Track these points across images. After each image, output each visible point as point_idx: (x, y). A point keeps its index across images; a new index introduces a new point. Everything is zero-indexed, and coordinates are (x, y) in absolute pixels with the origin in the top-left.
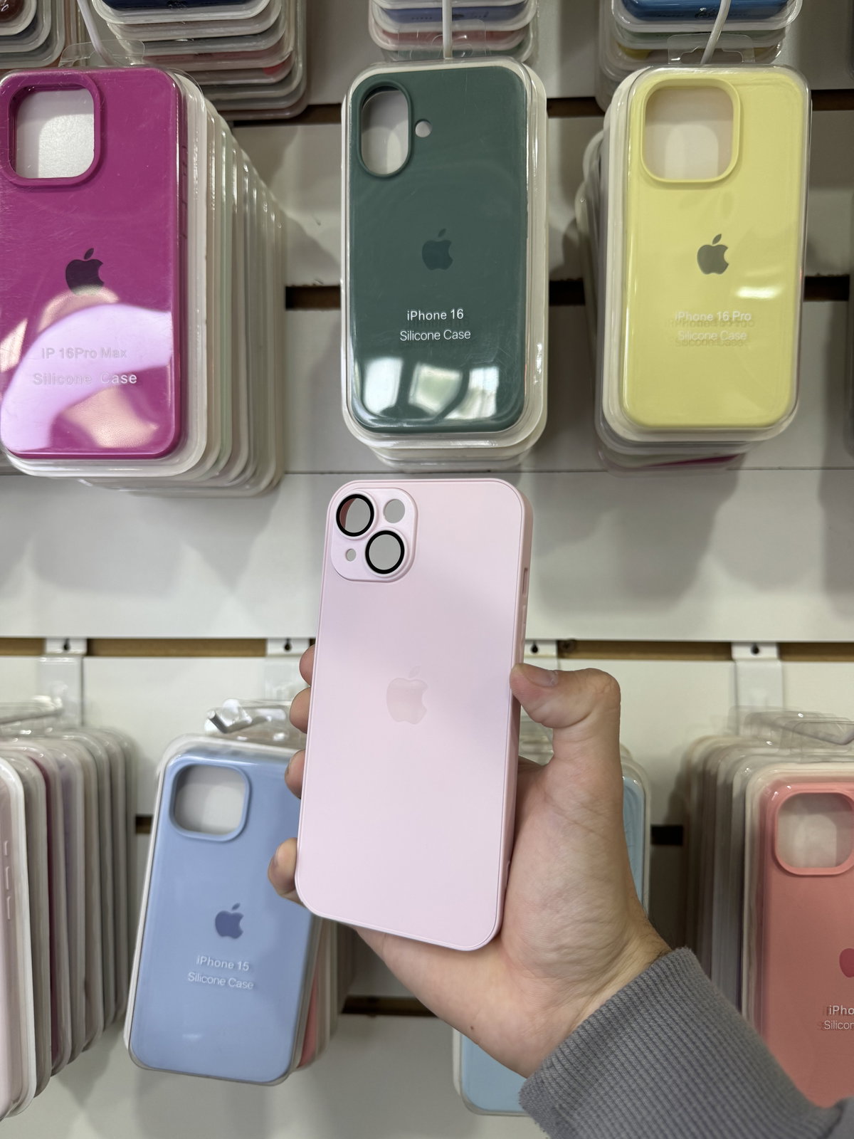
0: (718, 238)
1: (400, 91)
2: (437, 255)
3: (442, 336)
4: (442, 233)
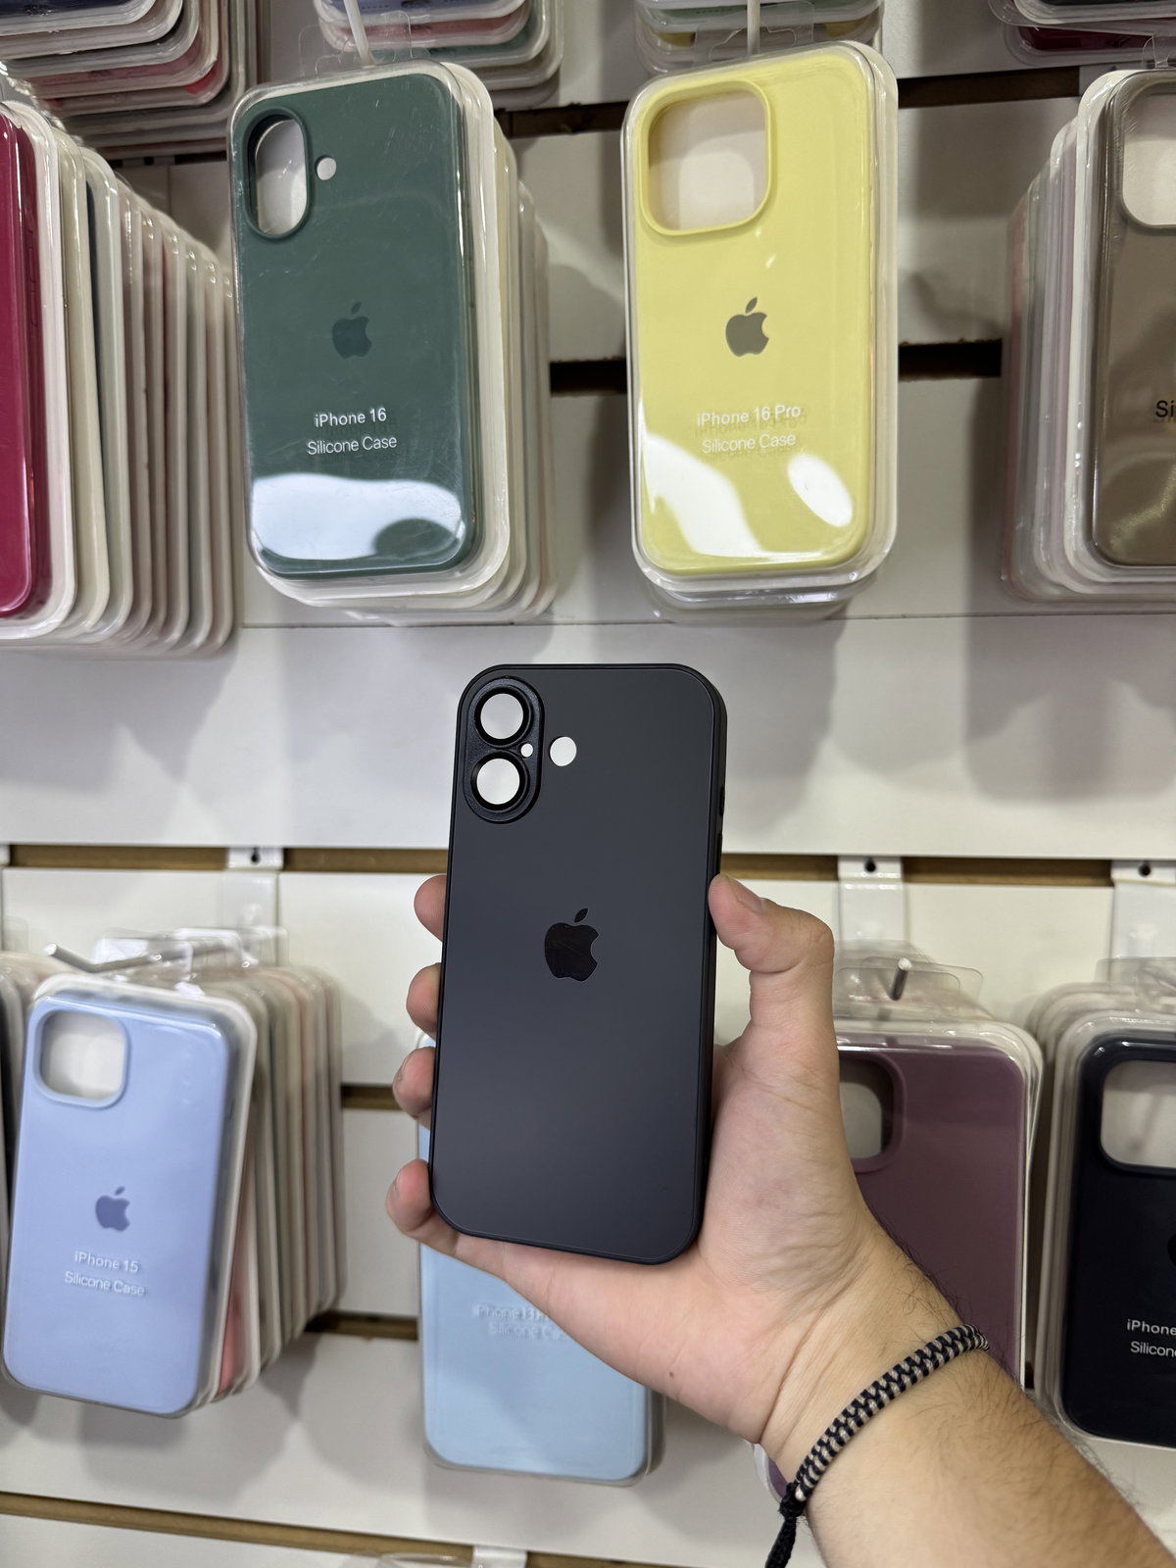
0: (753, 303)
1: (294, 120)
2: (351, 337)
3: (360, 446)
4: (356, 307)
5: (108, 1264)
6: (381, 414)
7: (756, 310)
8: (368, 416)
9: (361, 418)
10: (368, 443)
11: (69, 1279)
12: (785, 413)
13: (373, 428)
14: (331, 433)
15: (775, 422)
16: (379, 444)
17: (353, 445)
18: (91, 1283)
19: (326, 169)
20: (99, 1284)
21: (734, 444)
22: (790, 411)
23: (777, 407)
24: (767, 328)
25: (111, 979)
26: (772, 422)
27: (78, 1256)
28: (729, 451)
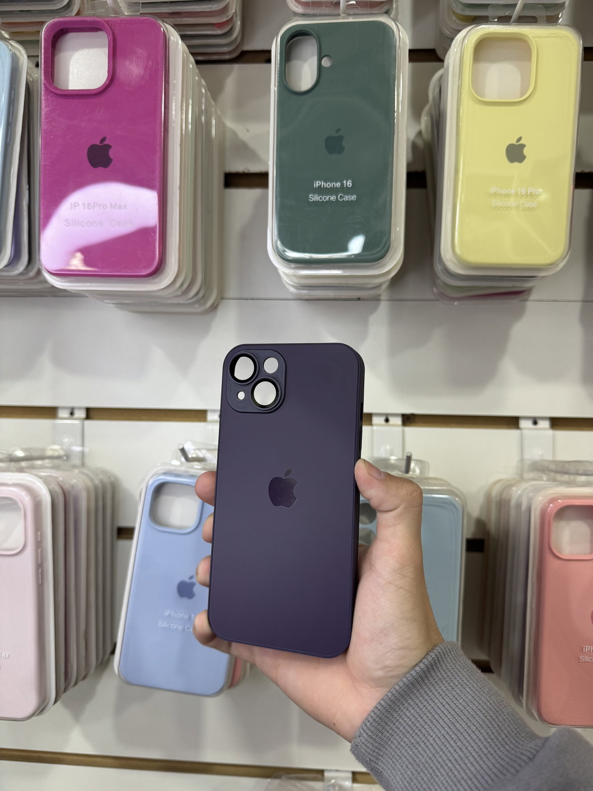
0: (520, 139)
1: (312, 37)
2: (334, 145)
3: (337, 198)
4: (338, 131)
5: (183, 616)
6: (349, 183)
7: (521, 142)
8: (342, 184)
9: (338, 185)
10: (341, 197)
11: (160, 625)
12: (532, 192)
13: (344, 190)
14: (321, 191)
15: (527, 196)
16: (347, 198)
17: (333, 198)
18: (173, 626)
19: (326, 63)
20: (177, 627)
21: (507, 204)
22: (535, 192)
23: (529, 189)
24: (526, 151)
26: (525, 196)
27: (167, 613)
28: (505, 207)
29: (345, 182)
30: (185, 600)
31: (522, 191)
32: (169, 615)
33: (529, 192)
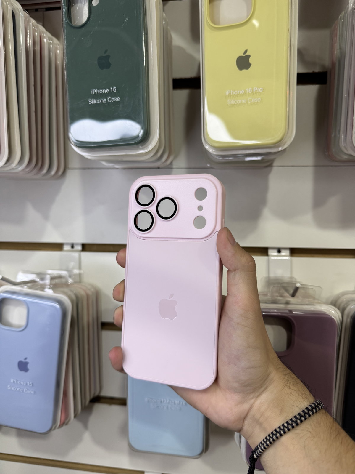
0: (246, 51)
2: (104, 62)
3: (107, 100)
4: (106, 52)
5: (22, 383)
6: (114, 89)
7: (247, 54)
8: (110, 90)
9: (107, 91)
10: (110, 100)
11: (9, 388)
12: (257, 91)
13: (111, 94)
14: (96, 96)
15: (253, 94)
16: (113, 100)
17: (104, 100)
18: (17, 389)
19: (95, 2)
20: (19, 390)
21: (239, 102)
22: (259, 90)
23: (254, 88)
24: (251, 60)
25: (22, 287)
26: (252, 94)
27: (12, 381)
28: (237, 104)
29: (111, 88)
30: (23, 373)
31: (249, 91)
32: (14, 382)
33: (254, 90)
